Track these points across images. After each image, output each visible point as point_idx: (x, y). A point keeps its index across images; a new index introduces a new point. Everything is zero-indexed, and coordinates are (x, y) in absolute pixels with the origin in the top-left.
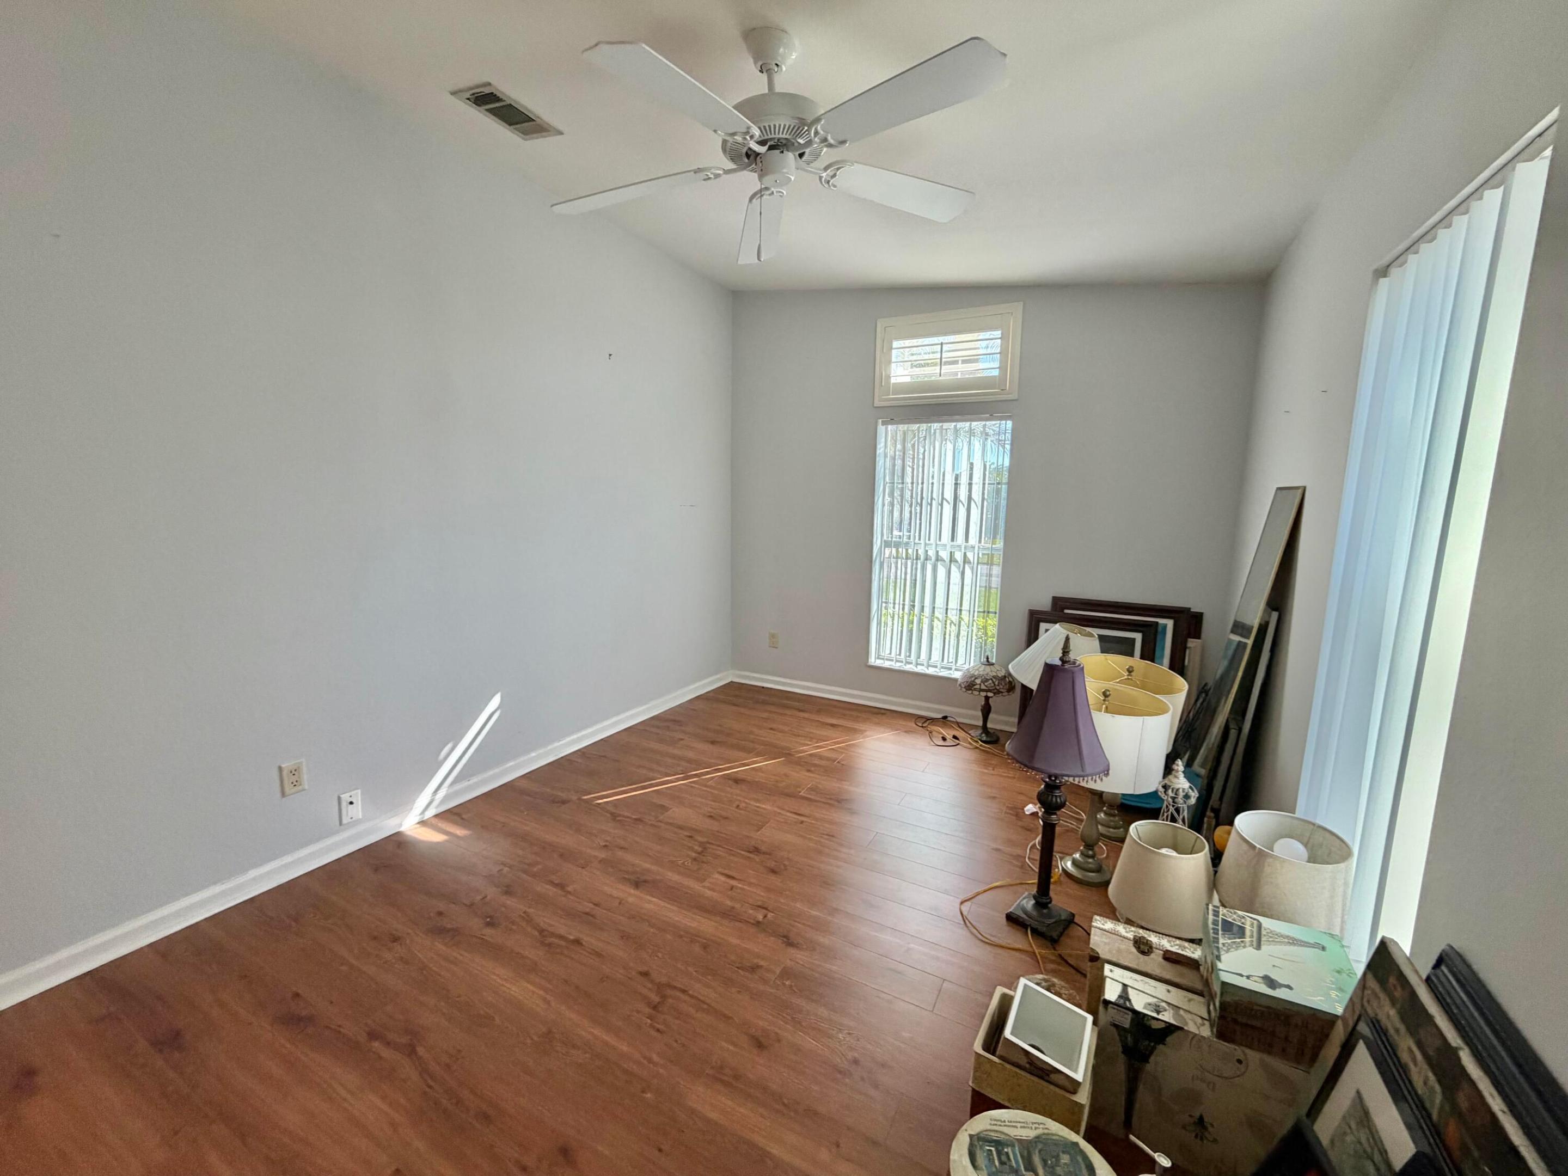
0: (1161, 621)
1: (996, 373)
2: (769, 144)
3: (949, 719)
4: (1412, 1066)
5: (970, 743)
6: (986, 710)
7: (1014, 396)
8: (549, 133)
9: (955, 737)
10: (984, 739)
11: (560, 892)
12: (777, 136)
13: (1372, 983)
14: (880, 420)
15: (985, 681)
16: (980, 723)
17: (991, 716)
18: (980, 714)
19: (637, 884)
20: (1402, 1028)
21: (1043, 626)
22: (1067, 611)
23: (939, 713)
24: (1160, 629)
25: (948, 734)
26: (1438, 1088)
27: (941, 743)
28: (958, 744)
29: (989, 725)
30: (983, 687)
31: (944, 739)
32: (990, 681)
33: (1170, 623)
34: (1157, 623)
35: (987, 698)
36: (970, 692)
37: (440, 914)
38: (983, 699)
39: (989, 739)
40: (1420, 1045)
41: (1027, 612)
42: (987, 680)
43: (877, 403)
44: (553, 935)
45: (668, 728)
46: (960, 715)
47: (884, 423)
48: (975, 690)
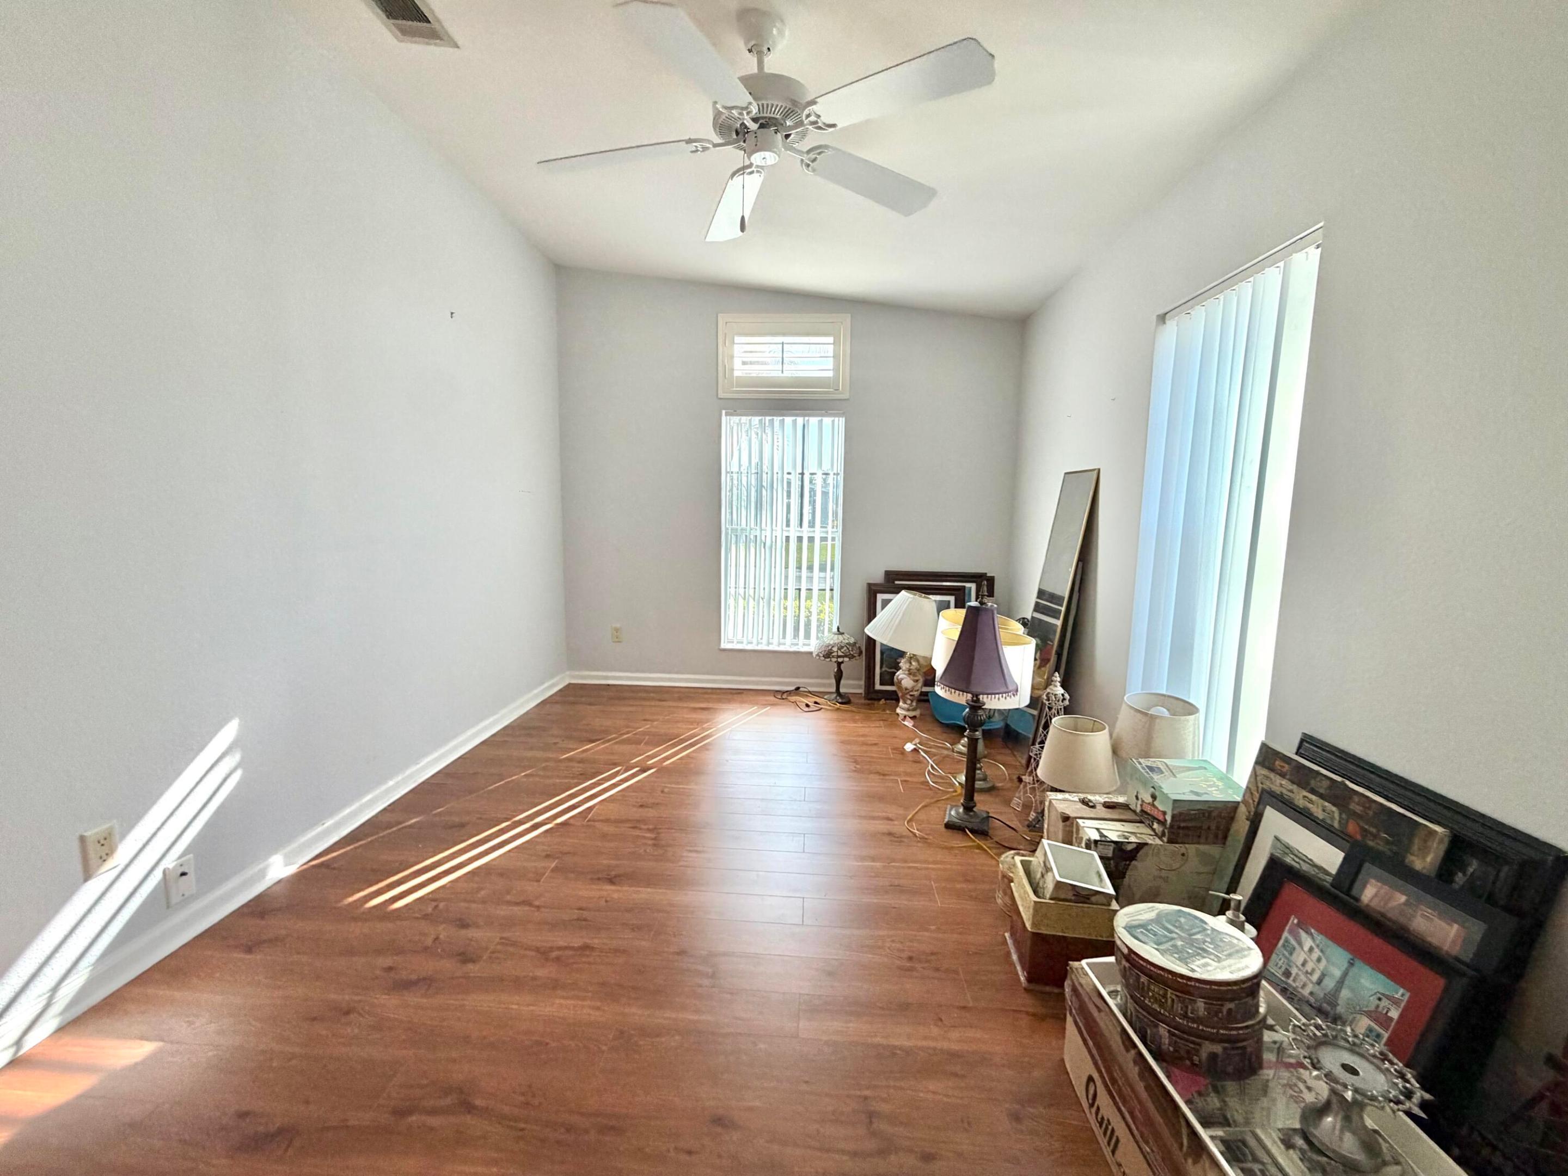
0: (968, 585)
1: (830, 374)
2: (760, 122)
3: (801, 689)
4: (1310, 806)
5: (830, 706)
6: (839, 676)
7: (846, 396)
8: (442, 42)
9: (816, 703)
10: (840, 701)
11: (527, 908)
12: (768, 115)
13: (1263, 772)
14: (724, 412)
15: (840, 648)
16: (834, 690)
17: (842, 682)
18: (834, 681)
19: (611, 881)
20: (1294, 787)
21: (880, 597)
22: (897, 582)
23: (792, 686)
24: (967, 591)
25: (809, 701)
26: (1334, 809)
27: (807, 709)
28: (821, 709)
29: (842, 690)
30: (840, 654)
31: (807, 706)
32: (845, 648)
33: (973, 586)
34: (964, 587)
35: (839, 664)
36: (828, 660)
37: (390, 969)
38: (836, 665)
39: (844, 701)
40: (1313, 791)
41: (865, 585)
42: (842, 647)
43: (721, 395)
44: (552, 949)
45: (530, 735)
46: (812, 685)
47: (727, 414)
48: (833, 657)
